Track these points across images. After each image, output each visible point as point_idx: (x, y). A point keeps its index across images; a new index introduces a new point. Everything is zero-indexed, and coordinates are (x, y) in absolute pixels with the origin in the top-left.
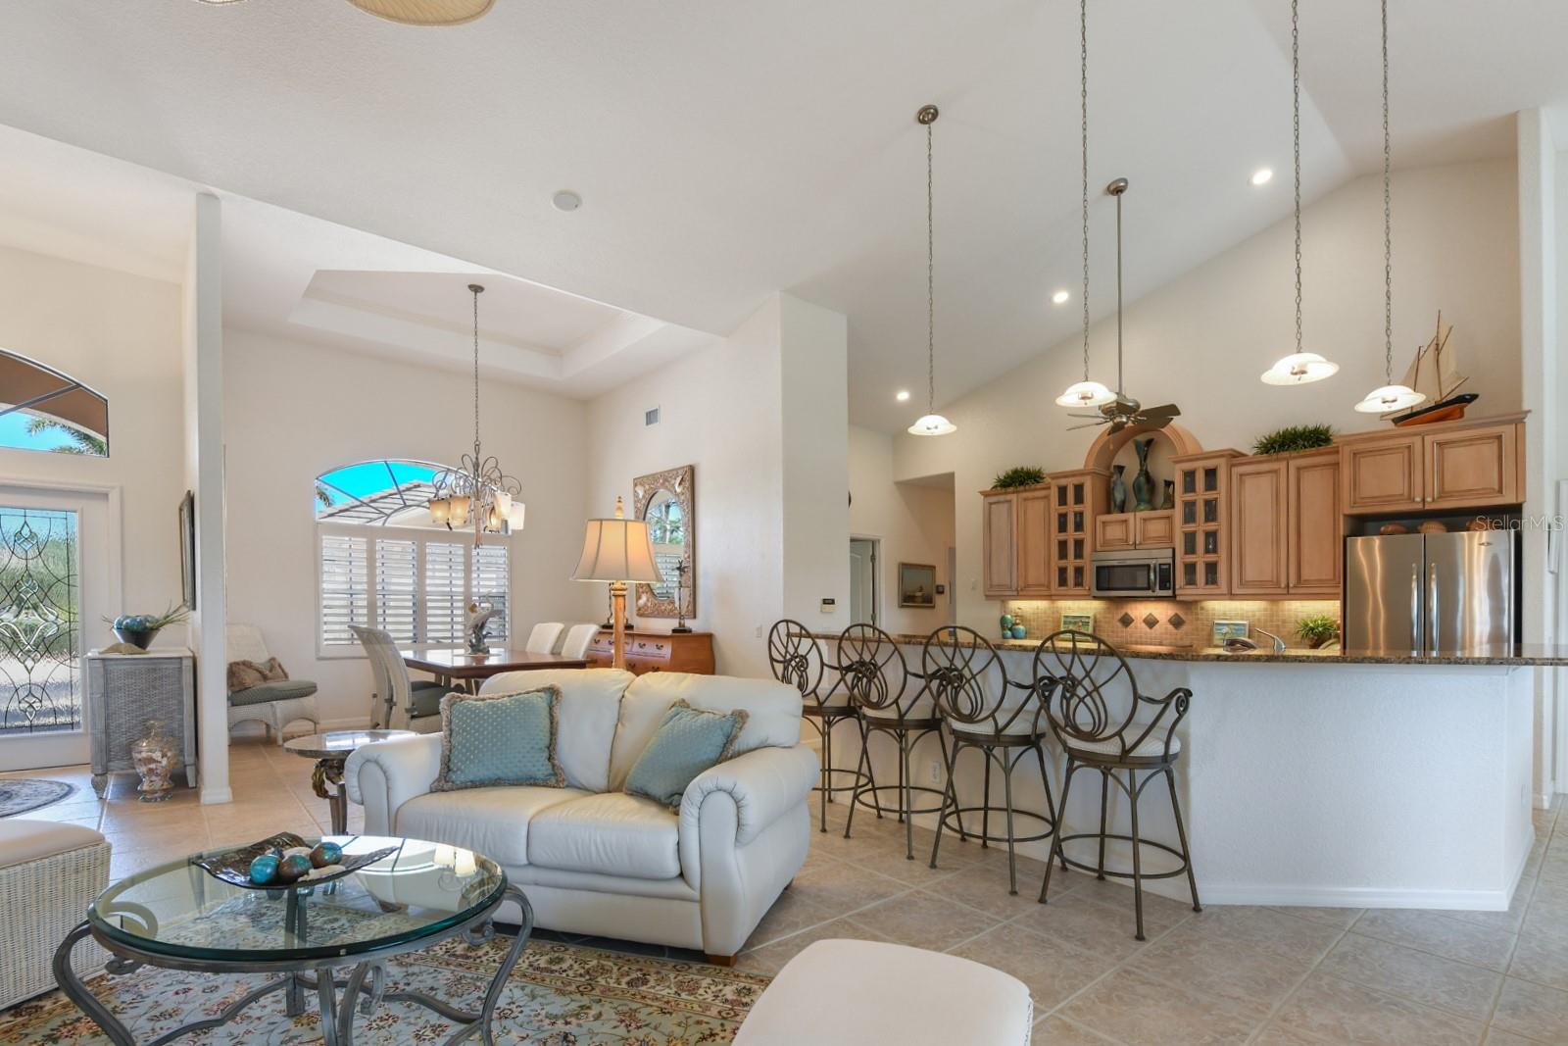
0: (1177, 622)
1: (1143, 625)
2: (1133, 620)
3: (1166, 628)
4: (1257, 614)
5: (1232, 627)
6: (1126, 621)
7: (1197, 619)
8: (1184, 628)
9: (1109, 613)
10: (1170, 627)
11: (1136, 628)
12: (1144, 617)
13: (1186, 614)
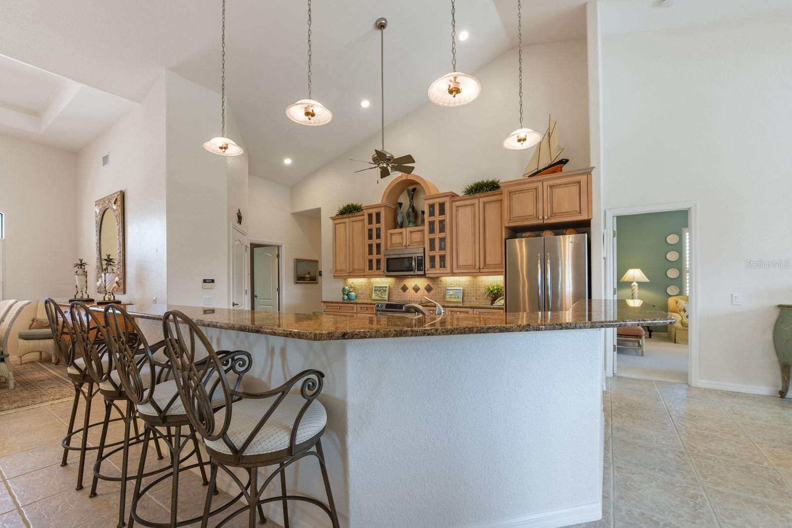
0: (429, 289)
1: (413, 291)
2: (408, 288)
3: (424, 292)
4: (467, 283)
5: (455, 291)
6: (405, 289)
7: (438, 287)
8: (432, 292)
9: (396, 284)
10: (426, 292)
11: (409, 292)
12: (413, 287)
13: (433, 284)
